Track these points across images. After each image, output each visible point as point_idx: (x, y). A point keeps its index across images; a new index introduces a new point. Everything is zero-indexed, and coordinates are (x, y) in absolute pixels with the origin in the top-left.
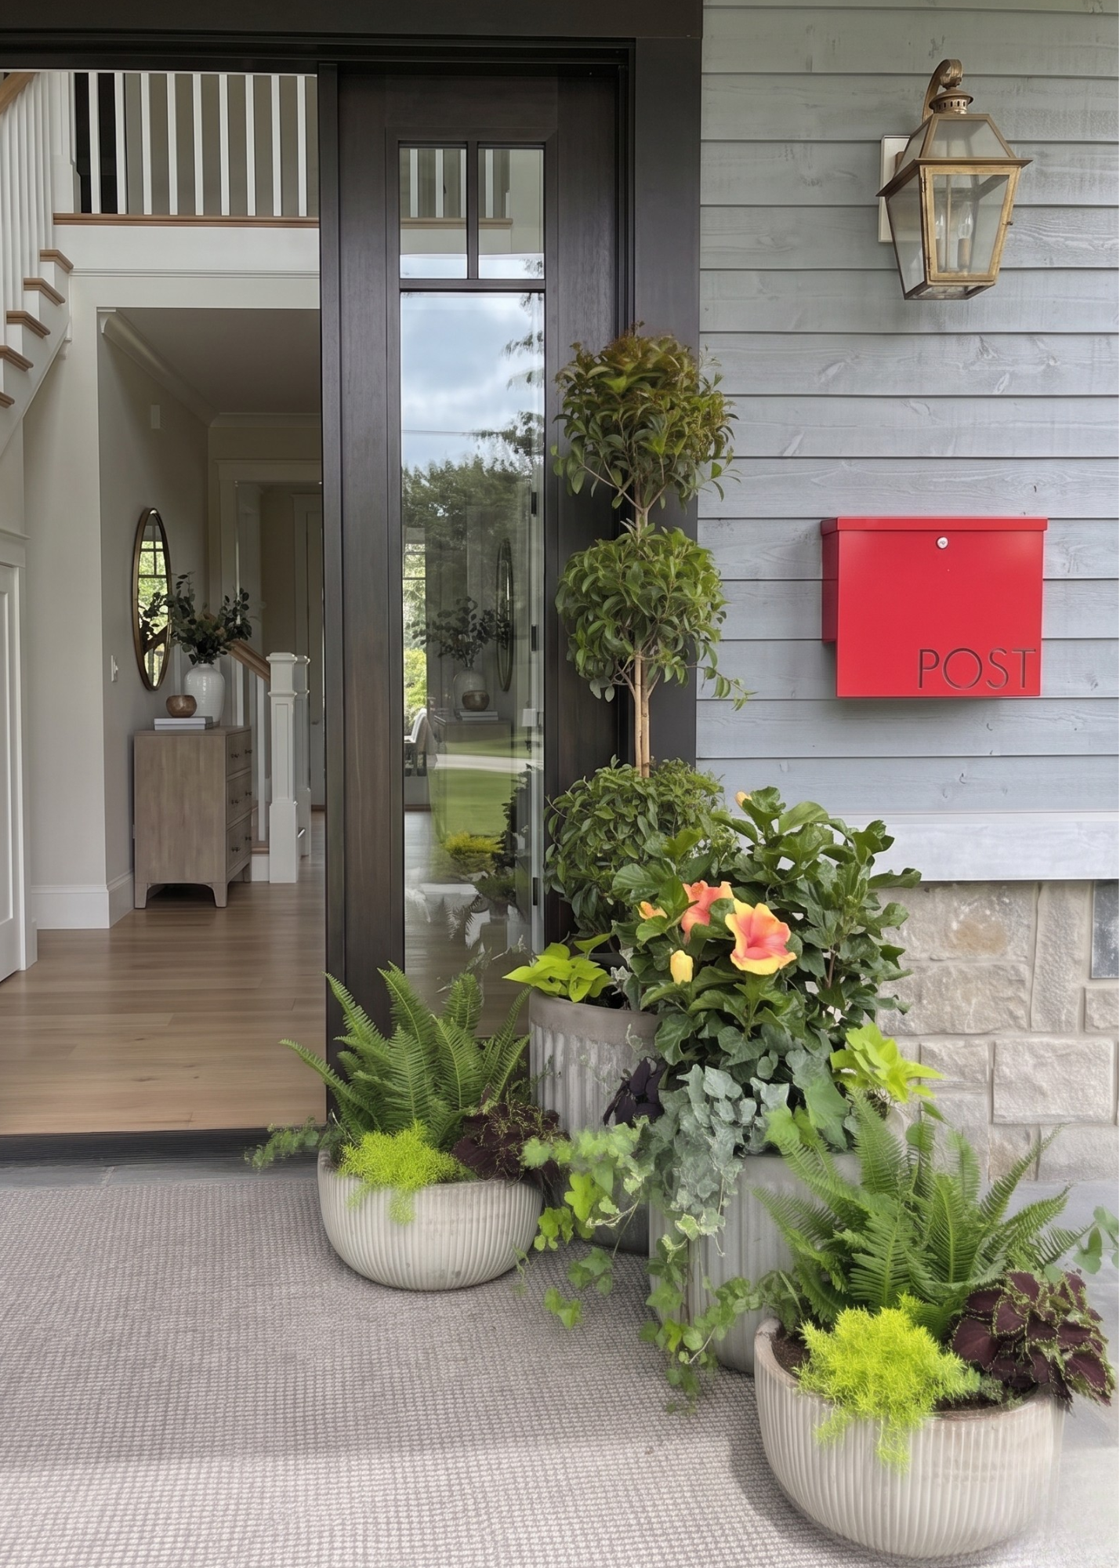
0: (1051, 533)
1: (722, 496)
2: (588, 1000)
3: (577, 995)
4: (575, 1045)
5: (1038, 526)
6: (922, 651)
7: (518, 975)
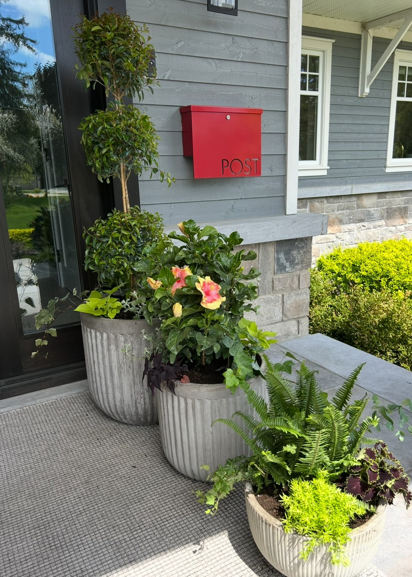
0: (263, 117)
1: (153, 92)
2: (117, 317)
3: (112, 315)
4: (112, 336)
5: (258, 113)
6: (223, 160)
7: (80, 308)
